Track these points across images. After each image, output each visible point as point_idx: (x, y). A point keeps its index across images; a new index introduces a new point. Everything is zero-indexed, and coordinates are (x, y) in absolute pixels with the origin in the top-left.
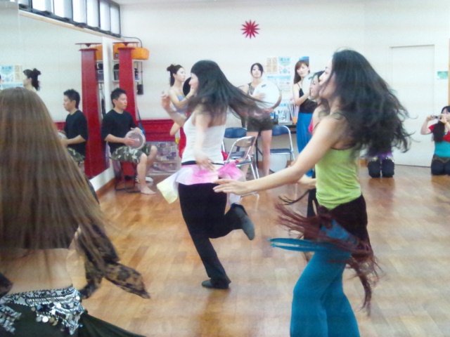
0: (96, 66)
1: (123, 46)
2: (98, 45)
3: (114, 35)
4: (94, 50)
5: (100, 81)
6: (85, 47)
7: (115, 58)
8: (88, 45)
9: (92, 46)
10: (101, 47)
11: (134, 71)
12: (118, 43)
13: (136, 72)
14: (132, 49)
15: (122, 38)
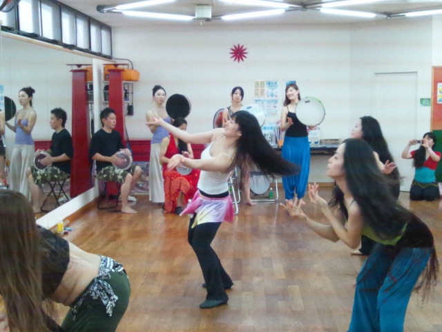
1: (113, 67)
2: (88, 67)
3: (105, 57)
4: (85, 71)
5: (90, 102)
6: (76, 68)
7: (106, 79)
8: (79, 66)
9: (83, 67)
10: (92, 69)
11: (123, 92)
12: (108, 65)
13: (126, 93)
14: (123, 70)
15: (113, 60)
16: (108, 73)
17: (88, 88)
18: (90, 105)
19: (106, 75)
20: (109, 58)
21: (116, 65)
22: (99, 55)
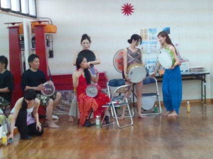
0: (19, 39)
1: (38, 24)
2: (20, 24)
3: (32, 17)
4: (18, 27)
5: (22, 49)
6: (11, 25)
7: (33, 32)
8: (13, 24)
9: (16, 25)
10: (22, 25)
11: (46, 41)
12: (34, 22)
13: (48, 42)
14: (45, 25)
15: (38, 19)
16: (34, 28)
17: (21, 39)
18: (22, 52)
19: (32, 30)
20: (35, 17)
21: (40, 22)
22: (27, 15)
